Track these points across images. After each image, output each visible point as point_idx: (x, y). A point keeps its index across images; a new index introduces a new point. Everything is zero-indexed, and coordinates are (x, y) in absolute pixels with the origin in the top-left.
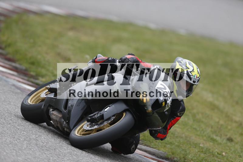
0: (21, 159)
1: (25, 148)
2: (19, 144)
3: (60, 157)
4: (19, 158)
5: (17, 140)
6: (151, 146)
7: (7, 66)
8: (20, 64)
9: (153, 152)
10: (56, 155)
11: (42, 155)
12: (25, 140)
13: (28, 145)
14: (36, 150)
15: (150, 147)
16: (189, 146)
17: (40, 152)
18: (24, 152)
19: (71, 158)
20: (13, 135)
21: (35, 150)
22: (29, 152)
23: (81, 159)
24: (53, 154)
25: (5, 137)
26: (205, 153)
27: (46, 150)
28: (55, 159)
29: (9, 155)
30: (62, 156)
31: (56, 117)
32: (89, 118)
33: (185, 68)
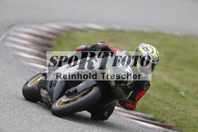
31: (44, 94)
32: (67, 93)
33: (146, 50)
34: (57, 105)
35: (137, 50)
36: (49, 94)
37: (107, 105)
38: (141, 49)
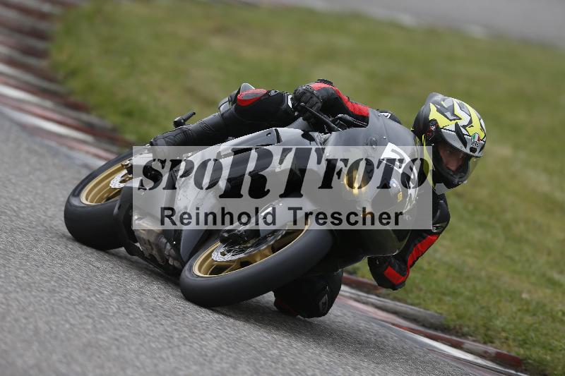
0: (105, 339)
1: (114, 313)
2: (101, 303)
3: (195, 331)
4: (101, 337)
5: (94, 295)
6: (409, 301)
7: (70, 121)
8: (101, 117)
9: (413, 315)
10: (186, 327)
11: (153, 328)
12: (113, 294)
13: (121, 306)
14: (141, 316)
15: (405, 302)
16: (497, 299)
17: (149, 320)
18: (112, 321)
19: (221, 333)
20: (85, 284)
21: (137, 316)
22: (123, 321)
23: (244, 336)
24: (179, 324)
25: (68, 286)
26: (534, 315)
27: (165, 315)
28: (185, 337)
29: (76, 330)
30: (200, 330)
32: (226, 235)
33: (451, 117)
35: (423, 116)
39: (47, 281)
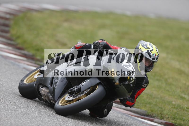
16: (164, 104)
20: (26, 107)
21: (45, 117)
22: (40, 119)
25: (21, 108)
26: (177, 109)
28: (61, 123)
29: (24, 123)
31: (45, 92)
32: (70, 91)
33: (146, 48)
34: (60, 104)
35: (137, 48)
36: (50, 92)
37: (109, 104)
38: (140, 47)
39: (14, 107)
